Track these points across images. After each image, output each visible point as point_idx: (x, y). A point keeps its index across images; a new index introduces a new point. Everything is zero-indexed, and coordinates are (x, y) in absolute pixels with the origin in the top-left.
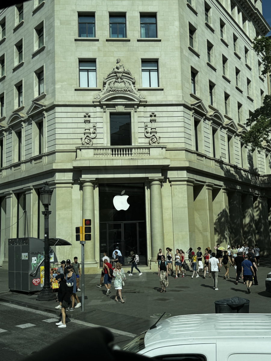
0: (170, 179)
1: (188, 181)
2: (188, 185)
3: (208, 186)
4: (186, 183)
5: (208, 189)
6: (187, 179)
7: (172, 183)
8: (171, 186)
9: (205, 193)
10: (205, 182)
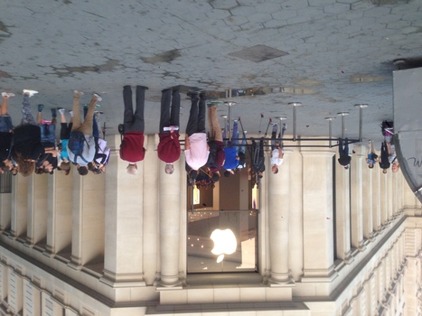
0: (144, 284)
1: (114, 281)
2: (114, 274)
3: (77, 264)
4: (117, 278)
5: (77, 258)
6: (115, 285)
7: (140, 277)
8: (143, 273)
9: (83, 252)
10: (83, 270)
